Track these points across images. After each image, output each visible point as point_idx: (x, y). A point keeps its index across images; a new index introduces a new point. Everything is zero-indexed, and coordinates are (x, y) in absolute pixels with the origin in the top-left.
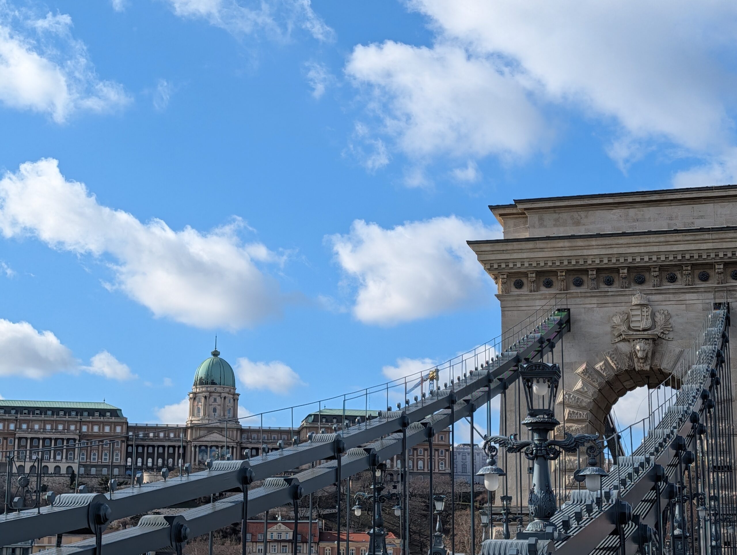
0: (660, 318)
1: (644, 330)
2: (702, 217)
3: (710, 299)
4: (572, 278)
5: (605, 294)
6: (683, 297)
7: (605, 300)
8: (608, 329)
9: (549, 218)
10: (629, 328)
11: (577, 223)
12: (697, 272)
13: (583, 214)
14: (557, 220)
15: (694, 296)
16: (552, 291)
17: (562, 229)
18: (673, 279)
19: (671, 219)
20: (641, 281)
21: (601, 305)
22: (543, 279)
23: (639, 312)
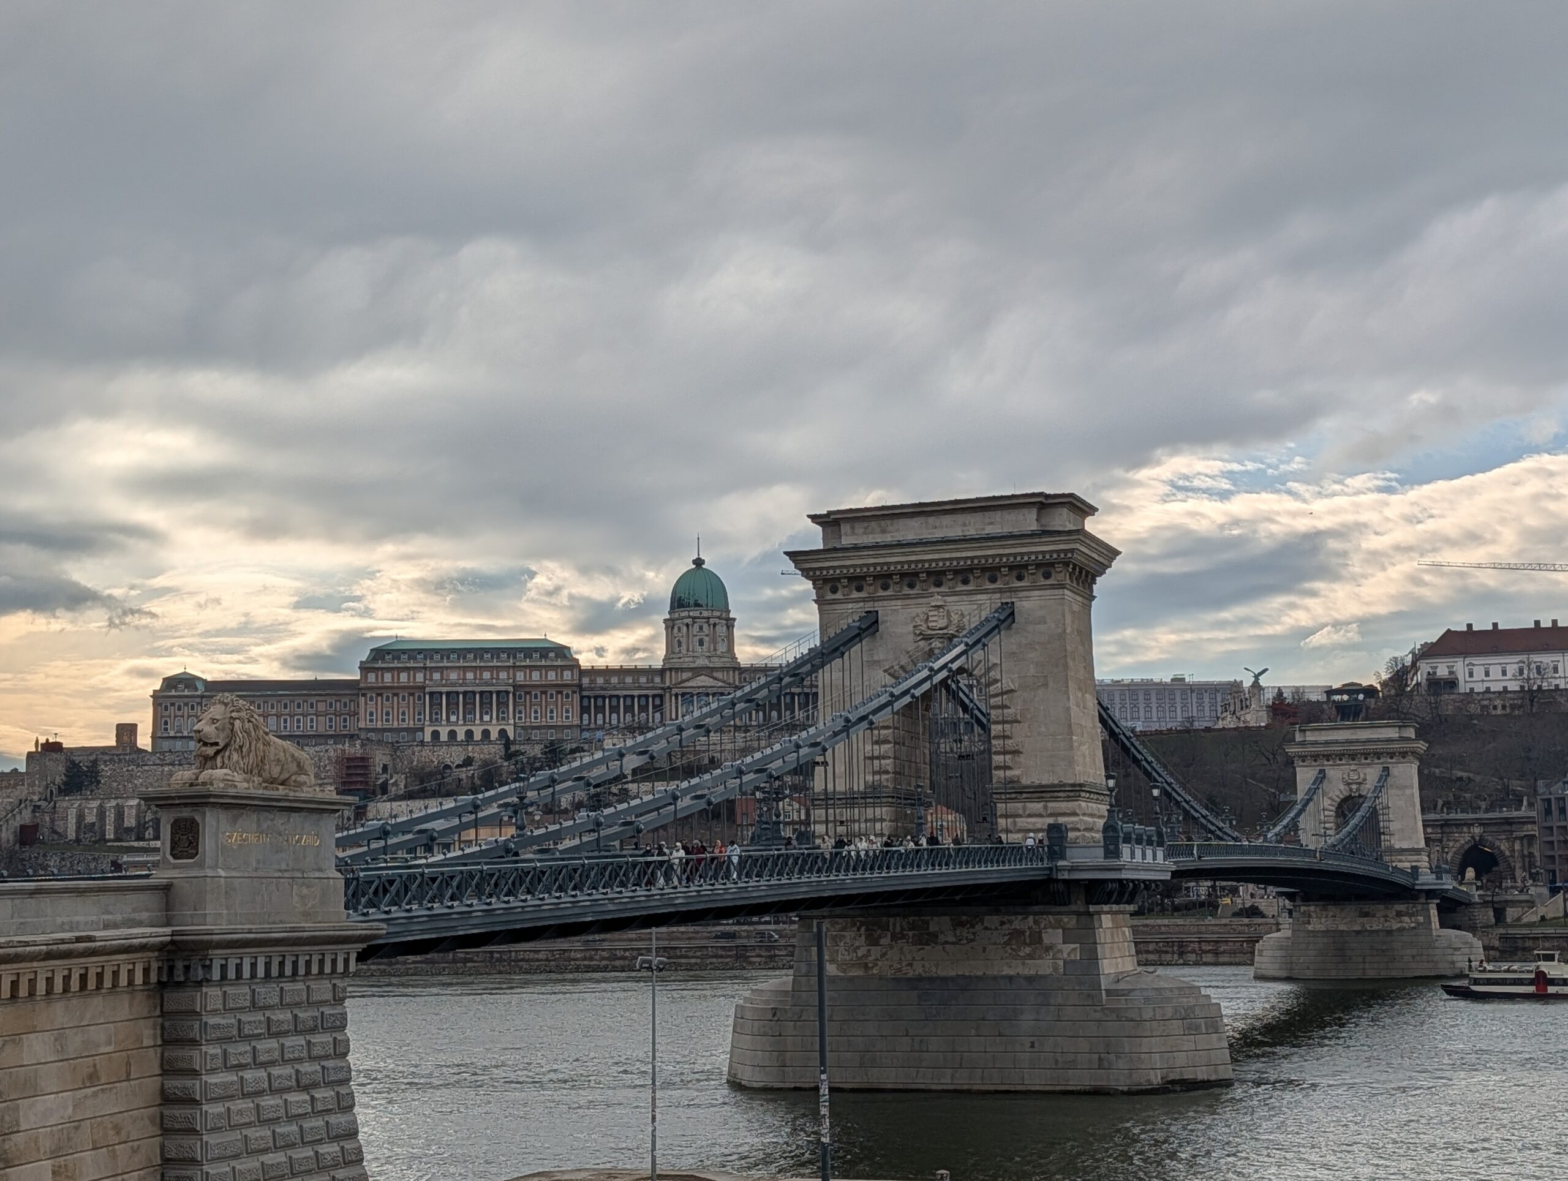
0: (955, 618)
1: (941, 629)
2: (991, 523)
3: (997, 600)
4: (879, 583)
5: (907, 597)
6: (974, 598)
7: (908, 602)
8: (911, 628)
9: (859, 528)
10: (928, 628)
11: (884, 531)
12: (987, 574)
13: (889, 522)
14: (865, 528)
15: (984, 597)
16: (862, 595)
17: (871, 536)
18: (965, 582)
19: (965, 525)
20: (938, 584)
21: (904, 607)
22: (854, 584)
23: (935, 613)
